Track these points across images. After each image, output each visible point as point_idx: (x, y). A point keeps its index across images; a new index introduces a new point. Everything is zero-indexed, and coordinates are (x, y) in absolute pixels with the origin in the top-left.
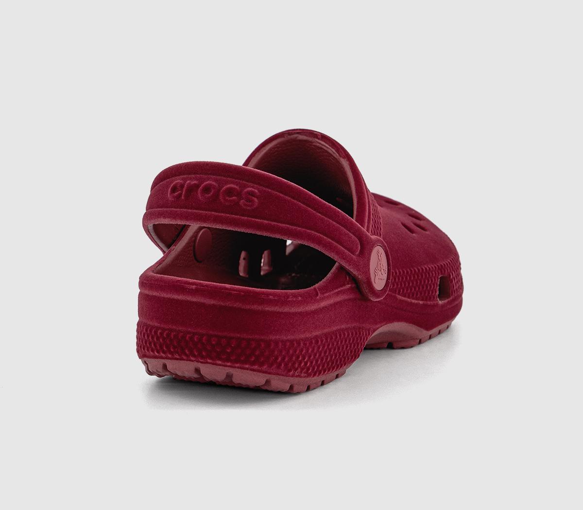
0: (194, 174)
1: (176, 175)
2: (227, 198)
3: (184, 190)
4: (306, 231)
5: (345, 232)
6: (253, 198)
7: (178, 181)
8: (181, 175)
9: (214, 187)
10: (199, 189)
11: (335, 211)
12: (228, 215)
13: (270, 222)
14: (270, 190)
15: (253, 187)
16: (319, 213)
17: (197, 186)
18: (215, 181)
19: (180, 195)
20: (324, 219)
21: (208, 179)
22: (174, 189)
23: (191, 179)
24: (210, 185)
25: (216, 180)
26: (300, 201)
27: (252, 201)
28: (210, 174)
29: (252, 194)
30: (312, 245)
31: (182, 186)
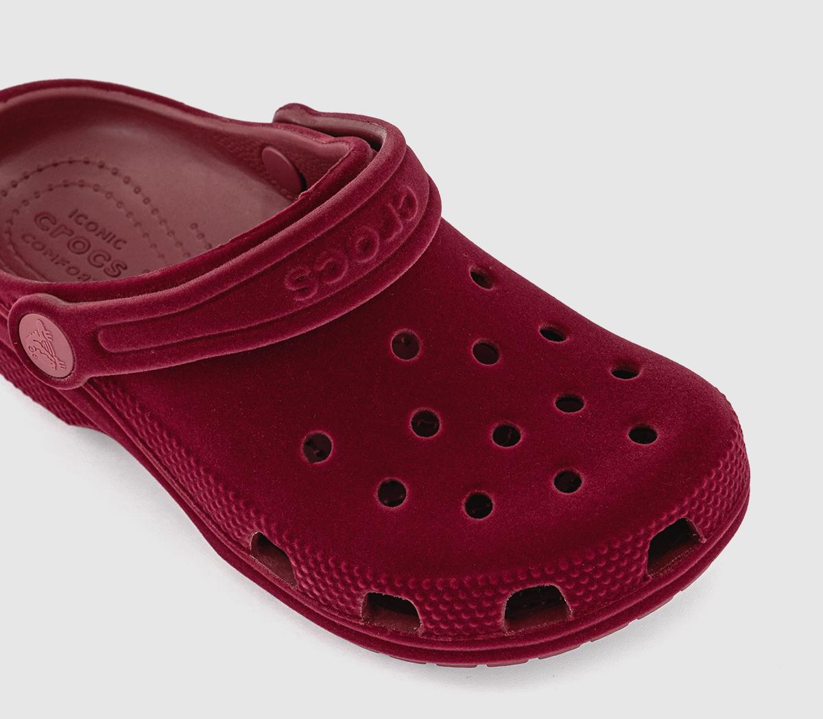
0: (403, 246)
1: (424, 217)
2: (330, 260)
3: (397, 215)
4: (197, 301)
5: (142, 344)
6: (298, 288)
7: (416, 217)
8: (419, 226)
9: (360, 257)
10: (378, 236)
11: (180, 358)
12: (310, 241)
13: (250, 276)
14: (286, 314)
15: (311, 300)
16: (200, 338)
17: (384, 236)
18: (366, 264)
19: (396, 203)
20: (187, 336)
21: (378, 258)
22: (410, 202)
23: (402, 235)
24: (367, 255)
25: (366, 266)
26: (237, 331)
27: (295, 283)
28: (381, 266)
29: (303, 292)
30: (174, 290)
31: (404, 215)
